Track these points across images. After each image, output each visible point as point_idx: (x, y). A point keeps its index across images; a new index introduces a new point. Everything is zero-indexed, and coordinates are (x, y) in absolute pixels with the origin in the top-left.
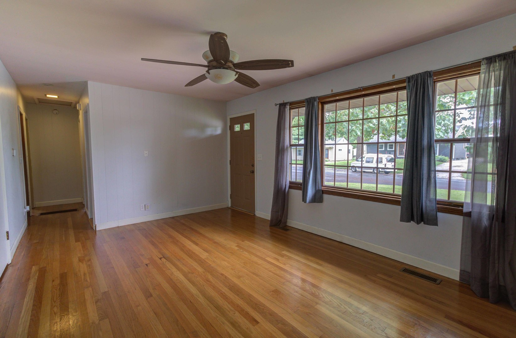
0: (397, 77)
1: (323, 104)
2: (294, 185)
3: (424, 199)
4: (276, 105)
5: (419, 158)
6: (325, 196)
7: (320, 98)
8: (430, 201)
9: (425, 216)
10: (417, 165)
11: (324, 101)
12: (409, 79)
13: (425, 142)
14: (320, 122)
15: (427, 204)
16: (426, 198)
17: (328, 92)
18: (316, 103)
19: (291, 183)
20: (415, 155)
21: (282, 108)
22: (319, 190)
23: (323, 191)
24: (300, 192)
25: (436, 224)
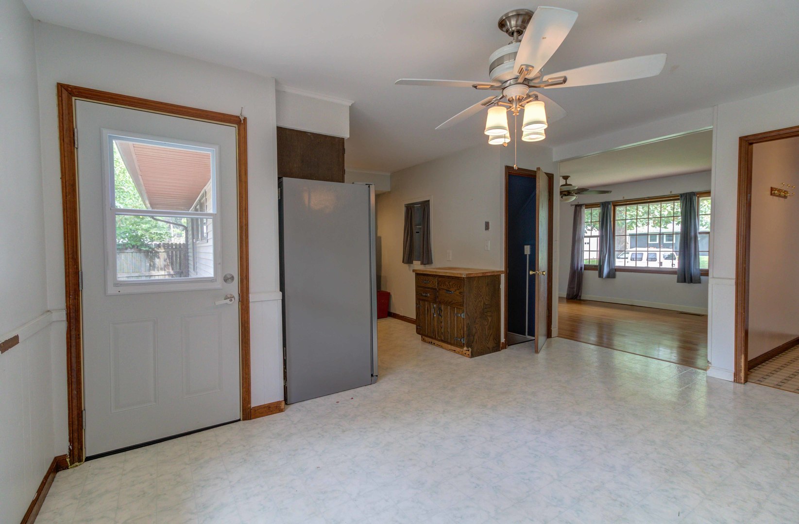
0: (674, 193)
1: (615, 206)
2: (588, 268)
3: (692, 268)
4: (572, 205)
5: (689, 244)
6: (618, 273)
7: (613, 202)
8: (696, 269)
9: (693, 278)
10: (687, 247)
11: (616, 204)
12: (681, 195)
13: (693, 234)
14: (612, 220)
15: (694, 271)
16: (694, 267)
17: (620, 198)
18: (610, 206)
19: (585, 265)
20: (686, 242)
21: (578, 208)
22: (612, 269)
23: (615, 269)
24: (596, 273)
25: (700, 283)
